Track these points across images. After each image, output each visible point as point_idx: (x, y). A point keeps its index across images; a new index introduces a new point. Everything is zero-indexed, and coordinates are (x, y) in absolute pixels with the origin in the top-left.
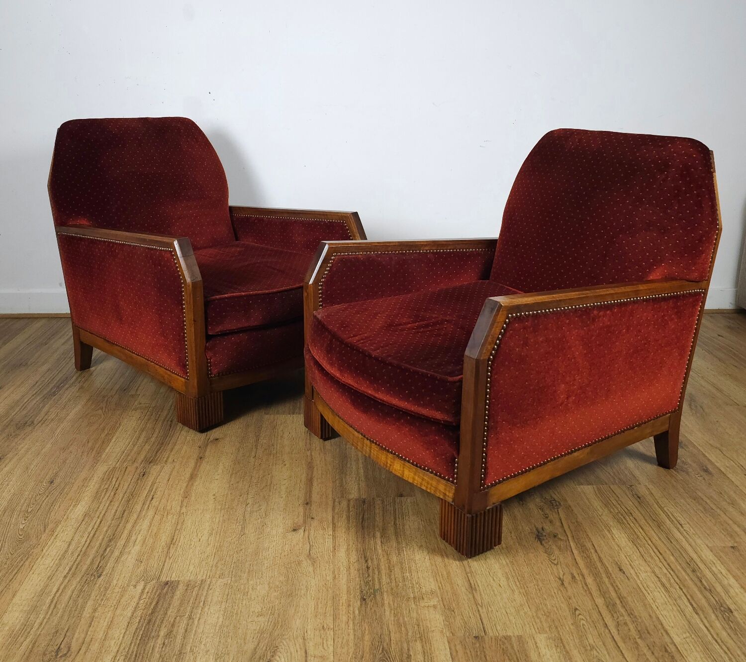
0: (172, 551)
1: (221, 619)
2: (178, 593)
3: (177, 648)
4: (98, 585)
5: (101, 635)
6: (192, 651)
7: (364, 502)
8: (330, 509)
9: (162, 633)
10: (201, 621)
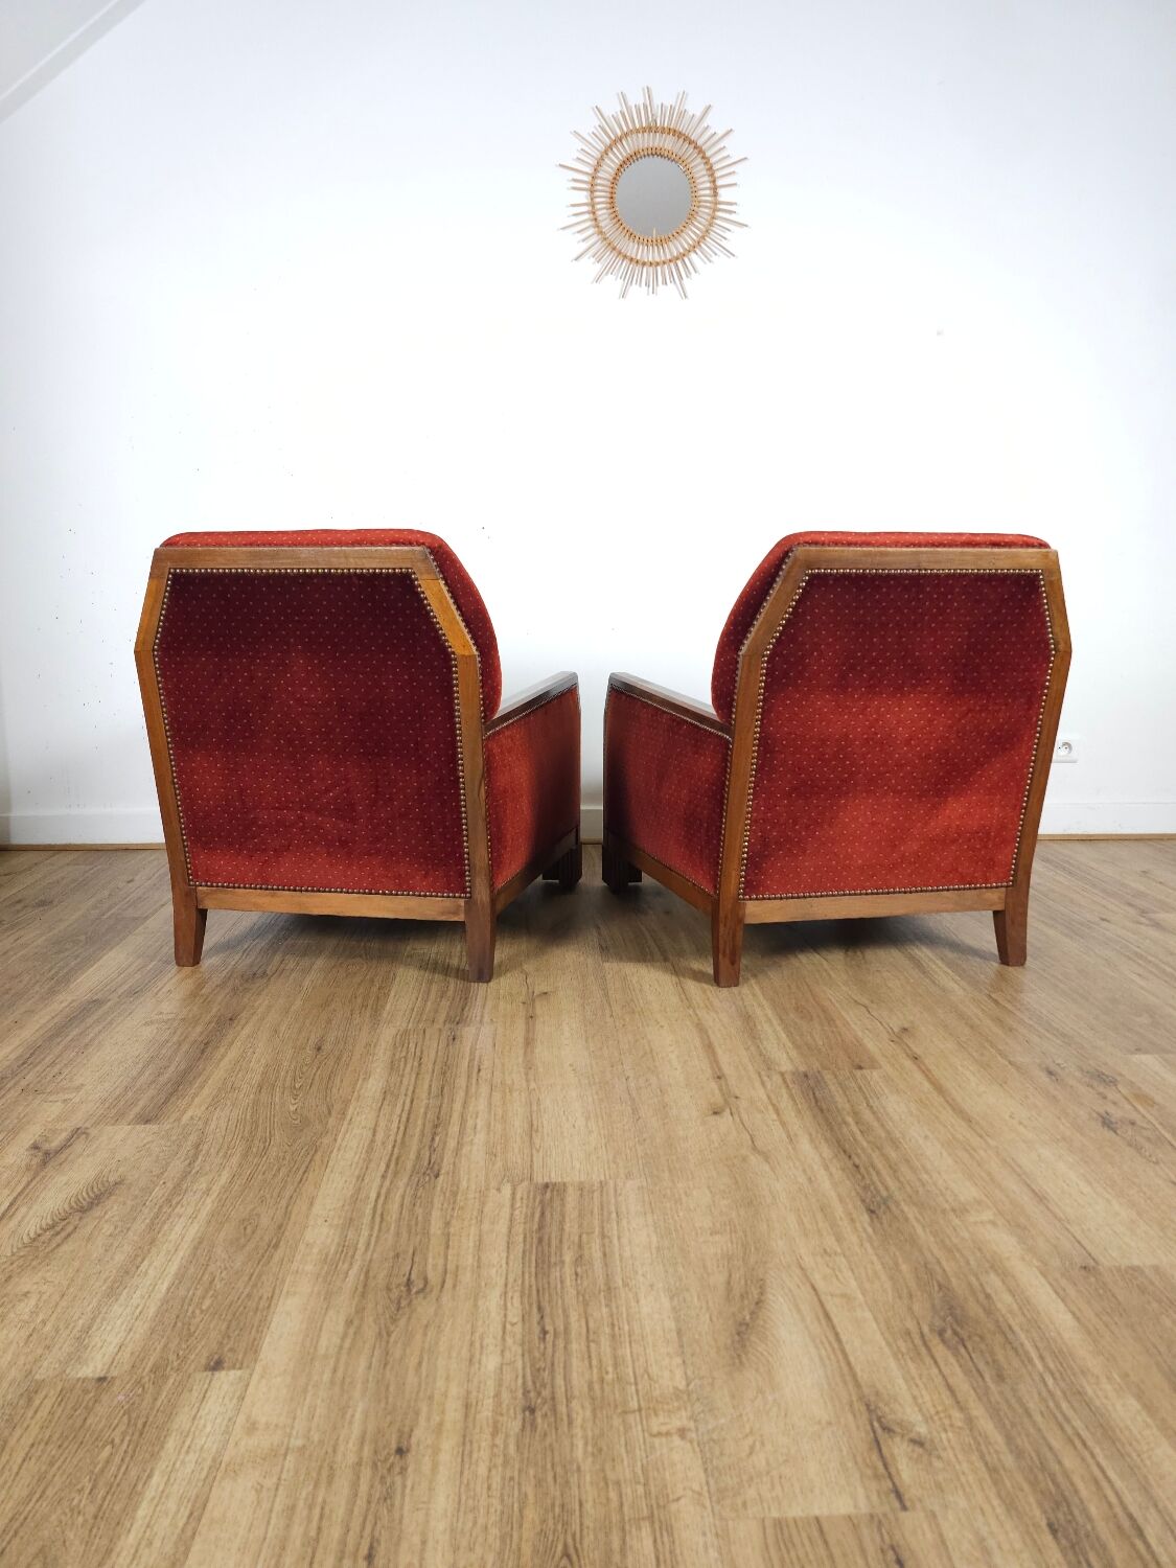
0: (537, 1141)
1: (654, 1239)
2: (571, 1198)
3: (601, 1281)
4: (439, 1188)
5: (470, 1260)
6: (625, 1285)
7: (806, 1076)
8: (757, 1084)
9: (568, 1257)
10: (622, 1241)
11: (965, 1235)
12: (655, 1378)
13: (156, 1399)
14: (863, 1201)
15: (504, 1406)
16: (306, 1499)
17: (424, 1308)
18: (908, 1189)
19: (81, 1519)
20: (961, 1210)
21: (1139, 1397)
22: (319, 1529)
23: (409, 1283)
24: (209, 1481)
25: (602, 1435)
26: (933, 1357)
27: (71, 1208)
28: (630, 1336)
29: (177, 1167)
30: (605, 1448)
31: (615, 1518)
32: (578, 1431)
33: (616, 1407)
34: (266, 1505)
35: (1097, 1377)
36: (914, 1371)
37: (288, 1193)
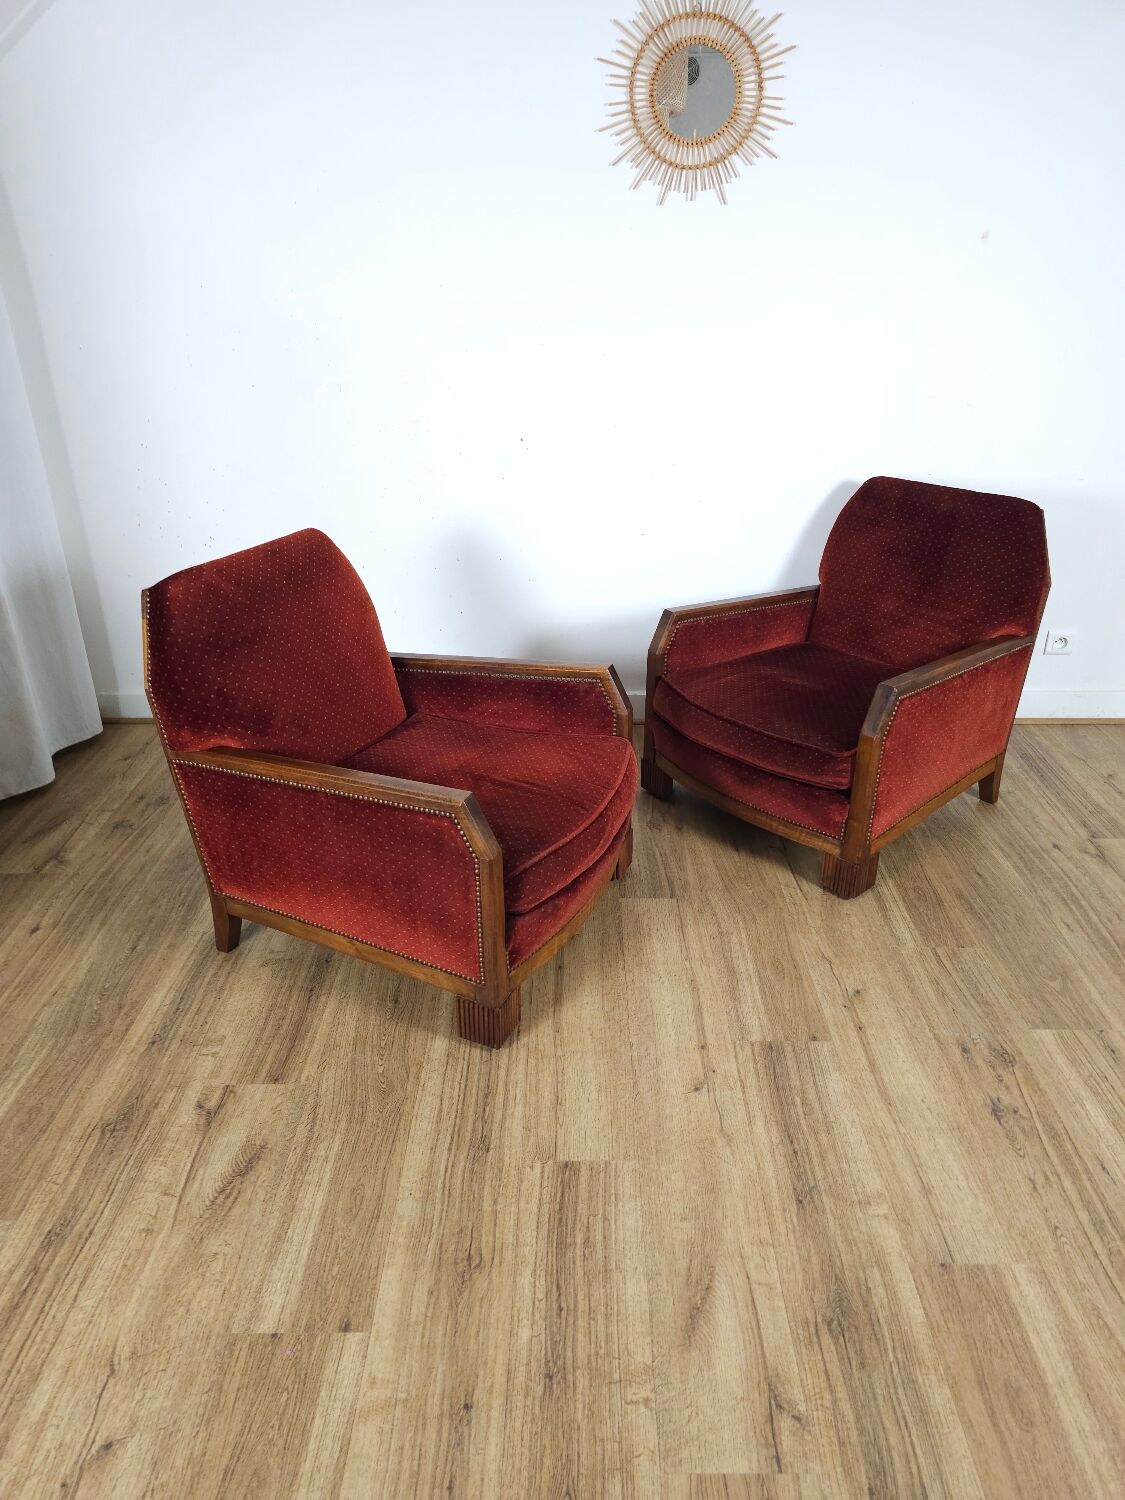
0: (561, 1115)
1: (641, 1223)
4: (489, 1164)
6: (617, 1267)
7: (771, 1047)
10: (618, 1224)
11: (864, 1228)
12: (632, 1355)
13: (311, 1354)
14: (795, 1189)
15: (533, 1372)
16: (410, 1442)
17: (480, 1282)
18: (831, 1180)
19: (275, 1449)
20: (865, 1203)
21: (952, 1388)
22: (419, 1465)
23: (469, 1257)
24: (350, 1424)
25: (594, 1401)
26: (820, 1345)
27: (234, 1171)
28: (618, 1315)
29: (302, 1131)
30: (596, 1412)
31: (599, 1468)
32: (579, 1396)
33: (605, 1376)
34: (386, 1446)
35: (928, 1368)
36: (805, 1357)
37: (382, 1164)
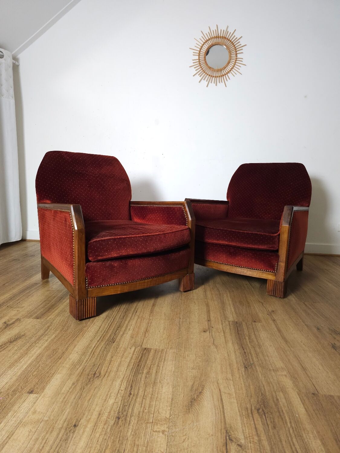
0: (147, 335)
1: (173, 368)
2: (151, 354)
3: (153, 380)
4: (113, 346)
5: (115, 369)
6: (160, 382)
7: (237, 323)
8: (220, 324)
9: (145, 372)
10: (163, 368)
11: (275, 378)
12: (160, 413)
13: (11, 400)
14: (244, 364)
15: (111, 416)
16: (43, 437)
17: (97, 382)
18: (260, 362)
20: (276, 370)
21: (322, 440)
22: (43, 446)
23: (95, 374)
25: (138, 429)
26: (253, 418)
27: (8, 341)
28: (156, 398)
29: (41, 332)
30: (137, 434)
32: (131, 427)
33: (145, 420)
34: (30, 437)
35: (308, 432)
36: (245, 422)
37: (69, 343)
